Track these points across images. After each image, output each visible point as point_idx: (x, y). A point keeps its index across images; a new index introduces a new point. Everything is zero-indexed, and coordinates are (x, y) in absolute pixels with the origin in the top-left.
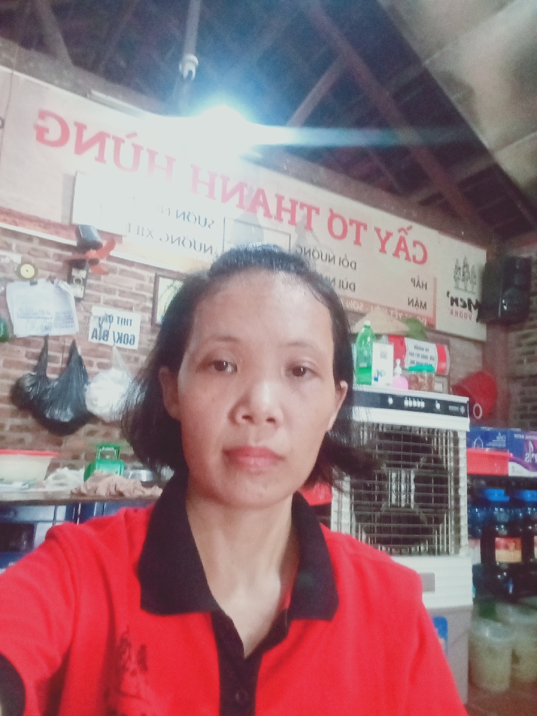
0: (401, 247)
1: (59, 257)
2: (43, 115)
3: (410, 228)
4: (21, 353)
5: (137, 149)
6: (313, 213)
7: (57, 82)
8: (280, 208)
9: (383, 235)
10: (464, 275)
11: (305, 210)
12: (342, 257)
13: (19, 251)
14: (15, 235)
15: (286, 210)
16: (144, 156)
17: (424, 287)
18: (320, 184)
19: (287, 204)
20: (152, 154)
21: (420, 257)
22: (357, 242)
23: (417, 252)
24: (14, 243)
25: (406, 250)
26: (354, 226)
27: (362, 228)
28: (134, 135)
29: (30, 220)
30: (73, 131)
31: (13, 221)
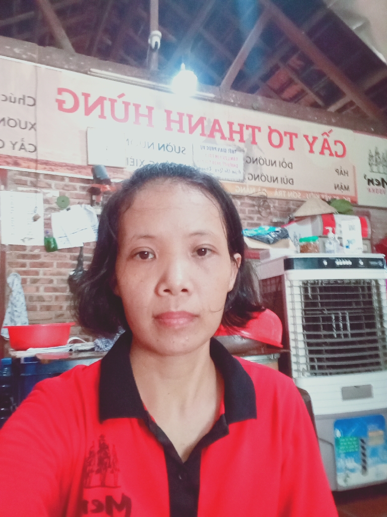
0: (325, 146)
1: (83, 188)
2: (60, 91)
3: (331, 131)
5: (127, 104)
6: (256, 131)
7: (66, 67)
8: (231, 132)
9: (311, 140)
10: (376, 161)
11: (250, 130)
12: (281, 161)
13: (57, 188)
14: (53, 177)
15: (236, 132)
16: (132, 109)
17: (346, 174)
18: (259, 109)
19: (236, 128)
20: (137, 106)
21: (340, 152)
22: (292, 148)
23: (339, 149)
24: (53, 183)
25: (329, 148)
26: (288, 136)
27: (294, 137)
28: (123, 95)
29: (61, 166)
30: (82, 100)
31: (50, 168)
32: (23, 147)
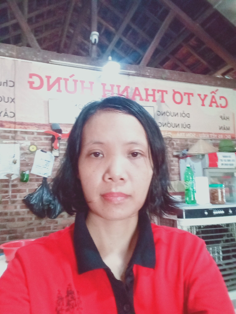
0: (213, 101)
1: (47, 139)
2: (31, 76)
3: (217, 90)
4: (35, 185)
5: (76, 81)
6: (164, 93)
7: (35, 59)
8: (147, 95)
9: (203, 97)
11: (160, 93)
12: (182, 112)
13: (29, 140)
14: (26, 133)
15: (150, 95)
16: (79, 84)
17: (228, 119)
18: (166, 79)
19: (150, 92)
20: (82, 82)
21: (224, 105)
22: (189, 104)
23: (223, 102)
24: (26, 136)
25: (215, 102)
26: (187, 95)
27: (191, 96)
28: (73, 75)
29: (32, 125)
30: (45, 80)
31: (24, 127)
32: (6, 115)
